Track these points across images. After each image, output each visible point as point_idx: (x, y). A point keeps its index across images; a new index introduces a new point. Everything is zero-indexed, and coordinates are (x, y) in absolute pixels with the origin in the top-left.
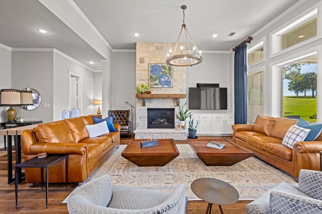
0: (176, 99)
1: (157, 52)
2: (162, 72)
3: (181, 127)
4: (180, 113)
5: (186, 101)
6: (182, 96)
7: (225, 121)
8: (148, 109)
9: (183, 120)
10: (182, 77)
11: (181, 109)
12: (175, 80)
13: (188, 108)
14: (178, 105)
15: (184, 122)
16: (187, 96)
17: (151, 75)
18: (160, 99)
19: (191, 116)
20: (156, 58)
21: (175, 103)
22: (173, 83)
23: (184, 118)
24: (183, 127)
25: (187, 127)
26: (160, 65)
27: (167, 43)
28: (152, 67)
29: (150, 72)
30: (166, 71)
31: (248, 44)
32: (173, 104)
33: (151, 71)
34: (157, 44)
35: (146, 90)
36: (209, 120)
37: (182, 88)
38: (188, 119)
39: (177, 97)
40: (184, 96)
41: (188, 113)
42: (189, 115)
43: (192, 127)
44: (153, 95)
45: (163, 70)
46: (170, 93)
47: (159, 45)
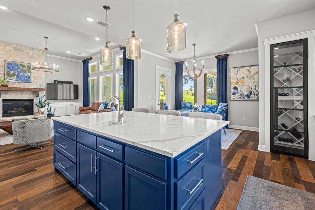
0: (36, 92)
1: (15, 52)
2: (20, 69)
3: (40, 113)
4: (40, 102)
5: (44, 93)
6: (42, 90)
7: (76, 107)
8: (4, 100)
9: (42, 107)
10: (41, 75)
11: (41, 99)
12: (34, 77)
13: (46, 99)
14: (37, 96)
15: (43, 109)
16: (46, 90)
17: (7, 71)
18: (18, 92)
19: (50, 105)
20: (14, 57)
21: (34, 95)
22: (32, 79)
23: (44, 106)
24: (43, 113)
25: (46, 112)
26: (19, 64)
27: (26, 47)
28: (9, 64)
29: (6, 68)
30: (25, 69)
31: (90, 60)
32: (32, 95)
33: (8, 68)
34: (15, 46)
35: (3, 84)
36: (65, 107)
37: (41, 83)
38: (46, 107)
39: (37, 90)
40: (44, 90)
41: (46, 102)
42: (48, 104)
43: (50, 112)
44: (11, 88)
45: (22, 68)
46: (29, 87)
47: (18, 47)
